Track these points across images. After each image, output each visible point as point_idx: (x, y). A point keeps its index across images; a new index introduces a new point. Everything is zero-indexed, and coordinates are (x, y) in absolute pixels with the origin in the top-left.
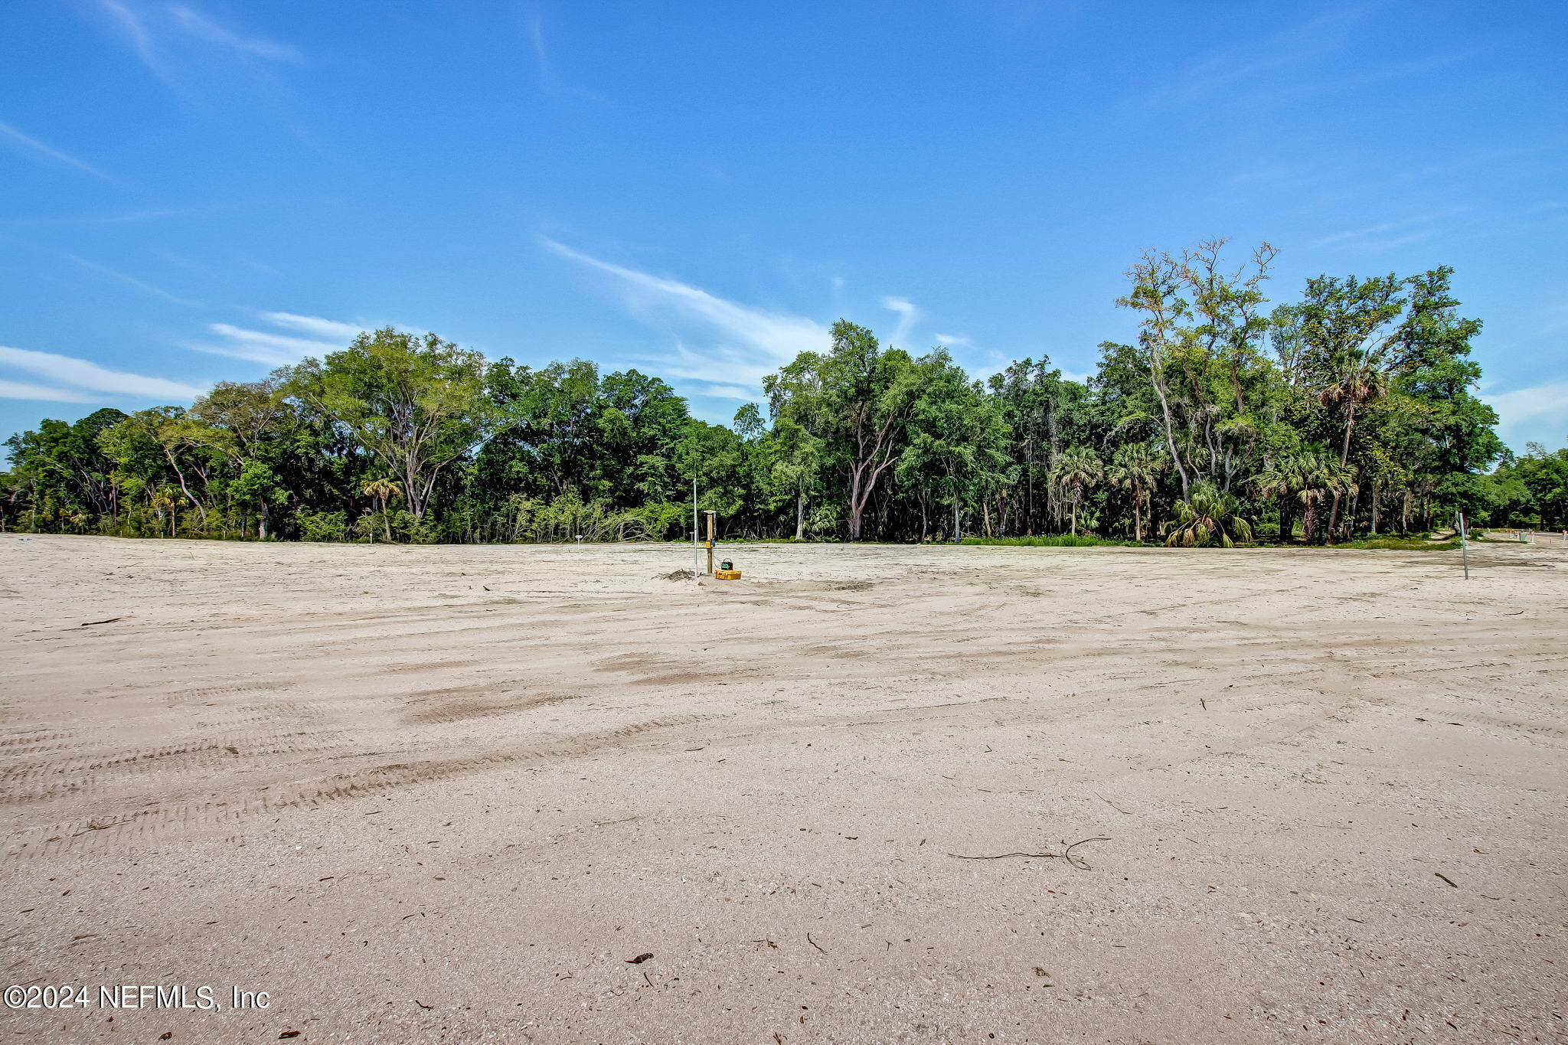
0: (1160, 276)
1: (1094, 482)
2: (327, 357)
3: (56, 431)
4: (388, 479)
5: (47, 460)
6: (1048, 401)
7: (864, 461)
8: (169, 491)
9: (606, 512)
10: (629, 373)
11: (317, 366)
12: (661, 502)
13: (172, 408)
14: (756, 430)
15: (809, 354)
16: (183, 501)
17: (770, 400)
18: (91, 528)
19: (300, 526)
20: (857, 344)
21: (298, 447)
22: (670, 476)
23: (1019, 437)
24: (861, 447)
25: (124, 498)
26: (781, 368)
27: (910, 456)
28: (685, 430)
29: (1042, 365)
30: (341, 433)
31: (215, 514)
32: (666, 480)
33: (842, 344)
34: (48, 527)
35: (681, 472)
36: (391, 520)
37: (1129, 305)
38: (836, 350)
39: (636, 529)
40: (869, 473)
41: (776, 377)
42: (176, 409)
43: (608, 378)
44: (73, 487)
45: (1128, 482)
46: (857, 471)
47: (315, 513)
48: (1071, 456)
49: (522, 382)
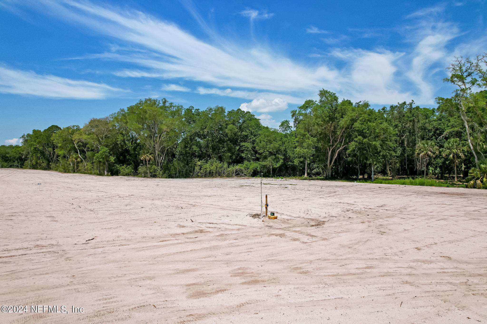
0: (464, 69)
1: (434, 156)
2: (128, 108)
3: (37, 134)
4: (149, 154)
5: (34, 143)
6: (414, 120)
7: (333, 146)
8: (74, 156)
9: (228, 166)
10: (238, 110)
11: (124, 111)
12: (250, 161)
13: (75, 126)
14: (288, 131)
15: (310, 101)
16: (79, 160)
17: (294, 120)
18: (48, 168)
19: (118, 170)
20: (330, 99)
21: (118, 141)
22: (253, 151)
23: (400, 136)
24: (331, 140)
25: (59, 157)
26: (298, 107)
27: (352, 145)
28: (260, 132)
29: (411, 104)
30: (132, 135)
31: (89, 164)
32: (252, 152)
33: (323, 99)
34: (34, 167)
35: (258, 150)
36: (150, 169)
37: (450, 81)
38: (321, 101)
39: (240, 172)
40: (334, 152)
41: (296, 111)
42: (77, 126)
43: (229, 112)
44: (43, 153)
45: (451, 156)
46: (330, 150)
47: (123, 165)
48: (424, 144)
49: (197, 115)
